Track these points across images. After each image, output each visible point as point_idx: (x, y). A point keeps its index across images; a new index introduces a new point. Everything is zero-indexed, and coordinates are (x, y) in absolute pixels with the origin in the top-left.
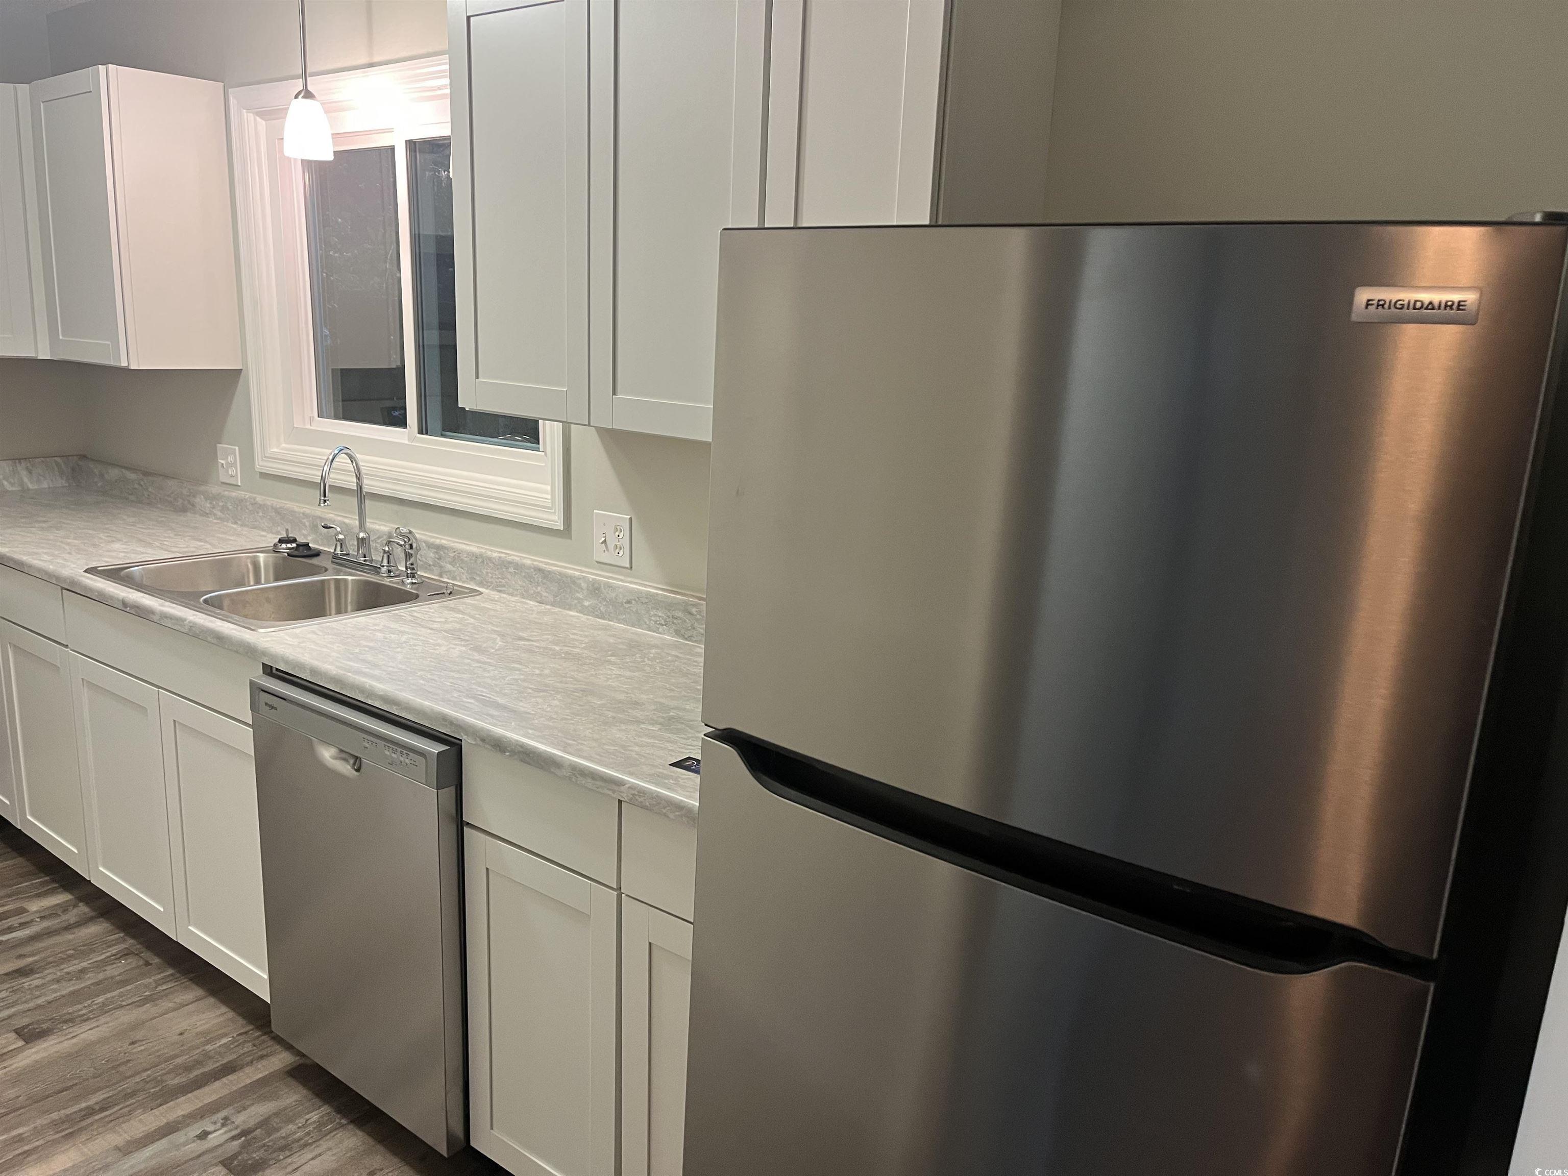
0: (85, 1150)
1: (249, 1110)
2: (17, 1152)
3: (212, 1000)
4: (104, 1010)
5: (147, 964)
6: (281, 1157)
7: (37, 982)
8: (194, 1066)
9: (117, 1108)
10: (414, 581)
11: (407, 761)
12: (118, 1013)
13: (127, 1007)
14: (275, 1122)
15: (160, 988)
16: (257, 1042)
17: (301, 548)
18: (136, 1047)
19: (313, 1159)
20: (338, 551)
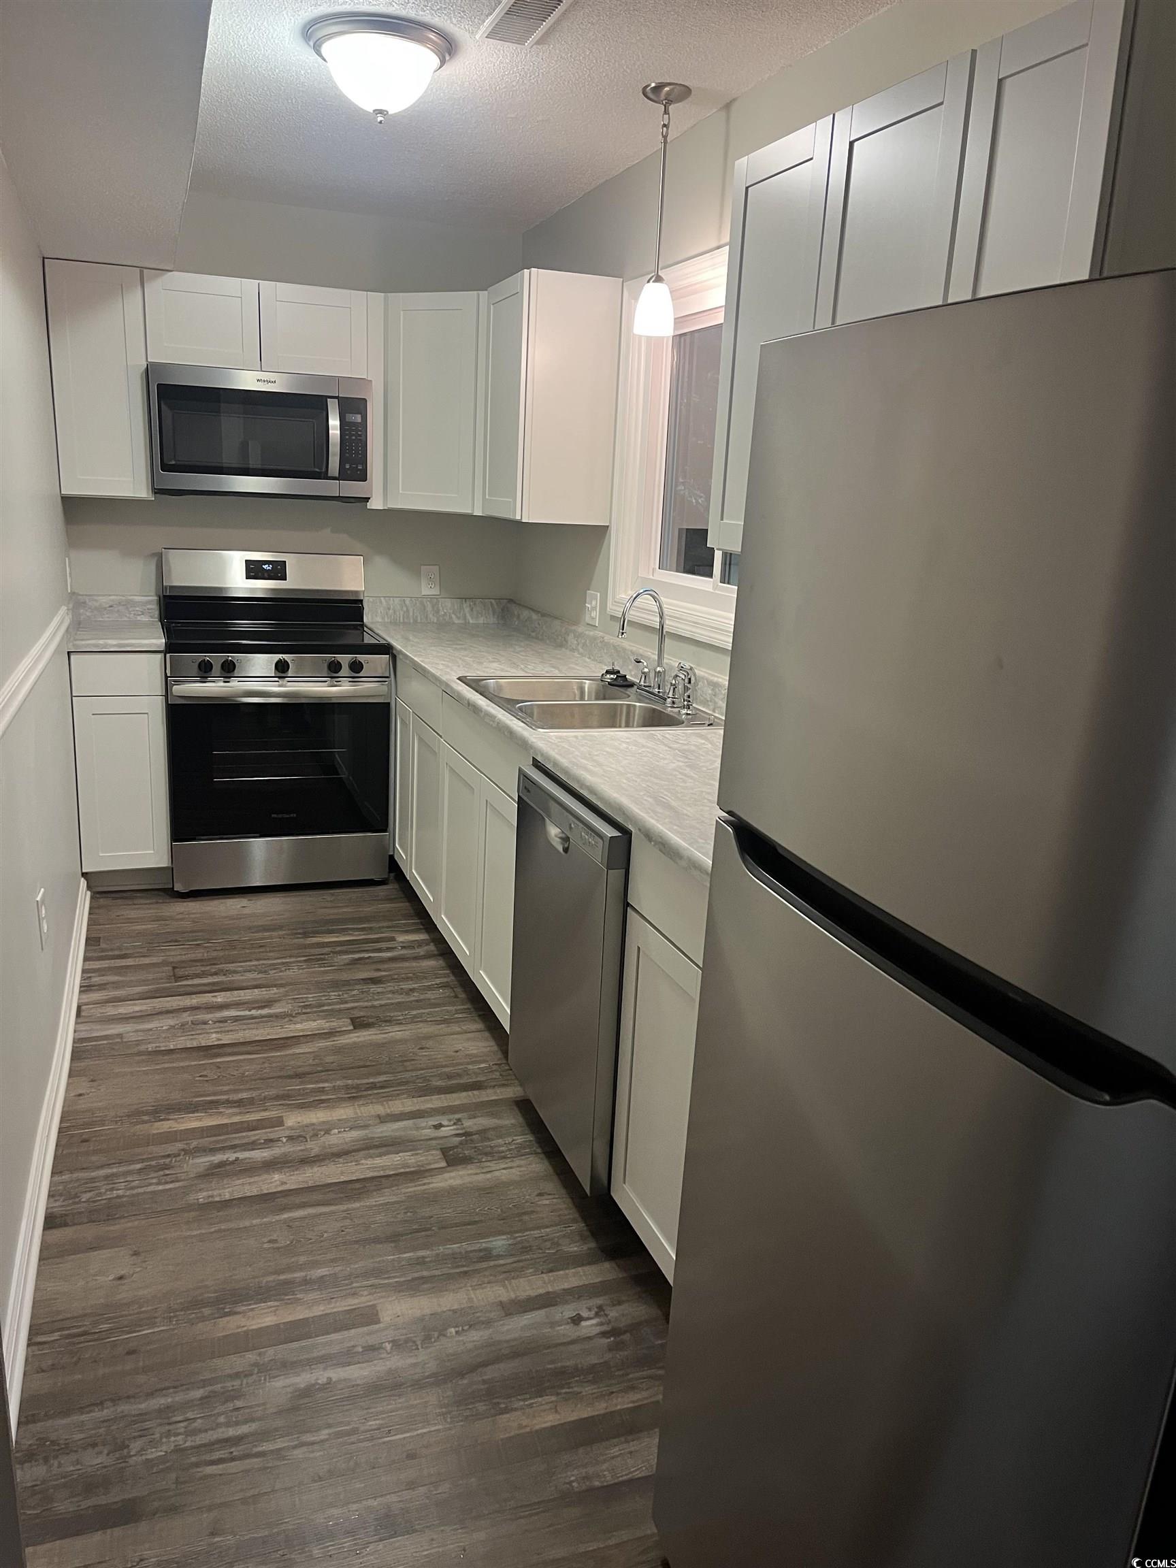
0: (358, 1111)
1: (477, 1119)
2: (317, 1098)
3: (487, 1034)
4: (414, 1020)
5: (456, 997)
6: (484, 1160)
7: (379, 990)
8: (455, 1076)
9: (392, 1089)
10: (689, 712)
11: (593, 842)
12: (421, 1025)
13: (430, 1023)
14: (491, 1134)
15: (456, 1016)
16: (504, 1074)
17: (620, 679)
18: (422, 1052)
19: (504, 1169)
20: (642, 683)
